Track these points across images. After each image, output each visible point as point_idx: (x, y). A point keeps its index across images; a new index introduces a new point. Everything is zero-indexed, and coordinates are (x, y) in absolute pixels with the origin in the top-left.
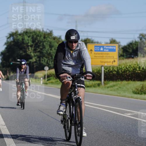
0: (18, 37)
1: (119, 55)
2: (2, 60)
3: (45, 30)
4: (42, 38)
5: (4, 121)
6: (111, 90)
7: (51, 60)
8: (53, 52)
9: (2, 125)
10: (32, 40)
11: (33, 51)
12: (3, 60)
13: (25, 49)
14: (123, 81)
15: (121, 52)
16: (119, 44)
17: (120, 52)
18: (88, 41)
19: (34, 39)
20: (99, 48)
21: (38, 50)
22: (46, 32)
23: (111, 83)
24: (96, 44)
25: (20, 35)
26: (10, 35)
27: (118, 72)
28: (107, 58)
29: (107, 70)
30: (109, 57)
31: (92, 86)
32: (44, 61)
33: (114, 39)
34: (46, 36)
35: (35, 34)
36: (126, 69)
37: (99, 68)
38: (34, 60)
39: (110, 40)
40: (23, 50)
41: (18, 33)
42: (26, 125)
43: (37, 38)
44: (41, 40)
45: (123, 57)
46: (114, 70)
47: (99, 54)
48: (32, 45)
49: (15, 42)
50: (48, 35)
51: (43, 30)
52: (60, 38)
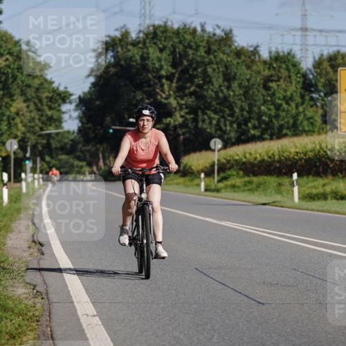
0: (129, 50)
2: (81, 121)
3: (209, 29)
4: (202, 51)
5: (93, 303)
7: (230, 118)
8: (234, 95)
9: (87, 315)
11: (174, 92)
12: (84, 120)
18: (340, 61)
21: (189, 88)
22: (214, 35)
25: (135, 44)
32: (209, 121)
34: (214, 47)
35: (181, 42)
38: (177, 119)
40: (146, 89)
41: (129, 40)
42: (159, 315)
43: (185, 51)
44: (199, 59)
48: (173, 74)
49: (121, 66)
50: (220, 44)
51: (203, 30)
52: (255, 52)
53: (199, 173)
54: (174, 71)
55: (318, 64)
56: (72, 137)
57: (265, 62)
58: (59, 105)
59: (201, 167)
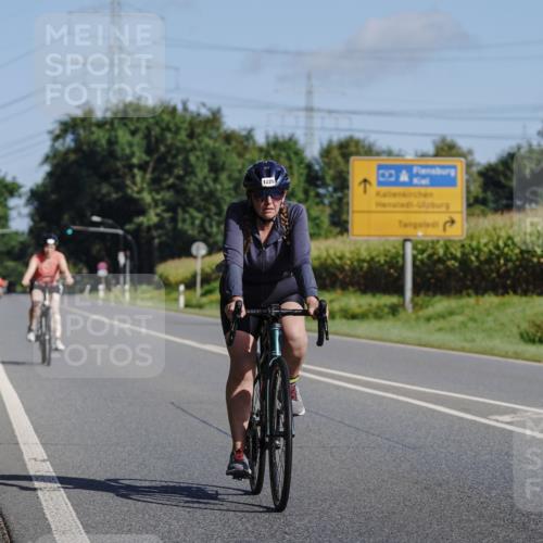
0: (92, 133)
1: (468, 199)
2: (33, 219)
3: (192, 107)
4: (183, 135)
5: (43, 444)
6: (440, 330)
7: (216, 218)
8: (223, 190)
9: (35, 460)
10: (144, 143)
11: (149, 185)
12: (37, 218)
13: (118, 176)
14: (483, 294)
15: (476, 189)
16: (470, 158)
17: (472, 188)
18: (353, 149)
19: (153, 139)
20: (393, 172)
21: (167, 179)
22: (199, 115)
23: (441, 304)
24: (384, 160)
25: (101, 124)
26: (63, 127)
27: (464, 261)
28: (423, 209)
29: (425, 255)
30: (433, 205)
31: (371, 315)
32: (190, 221)
33: (449, 139)
34: (198, 130)
35: (157, 123)
36: (497, 252)
37: (395, 247)
38: (152, 218)
39: (434, 142)
40: (114, 180)
41: (94, 121)
42: (124, 460)
43: (162, 135)
44: (179, 144)
45: (482, 207)
46: (452, 254)
47: (395, 195)
48: (147, 163)
49: (83, 152)
50: (205, 127)
51: (185, 109)
52: (249, 136)
53: (178, 284)
54: (148, 159)
55: (326, 152)
56: (21, 239)
57: (261, 150)
58: (6, 200)
59: (180, 278)
